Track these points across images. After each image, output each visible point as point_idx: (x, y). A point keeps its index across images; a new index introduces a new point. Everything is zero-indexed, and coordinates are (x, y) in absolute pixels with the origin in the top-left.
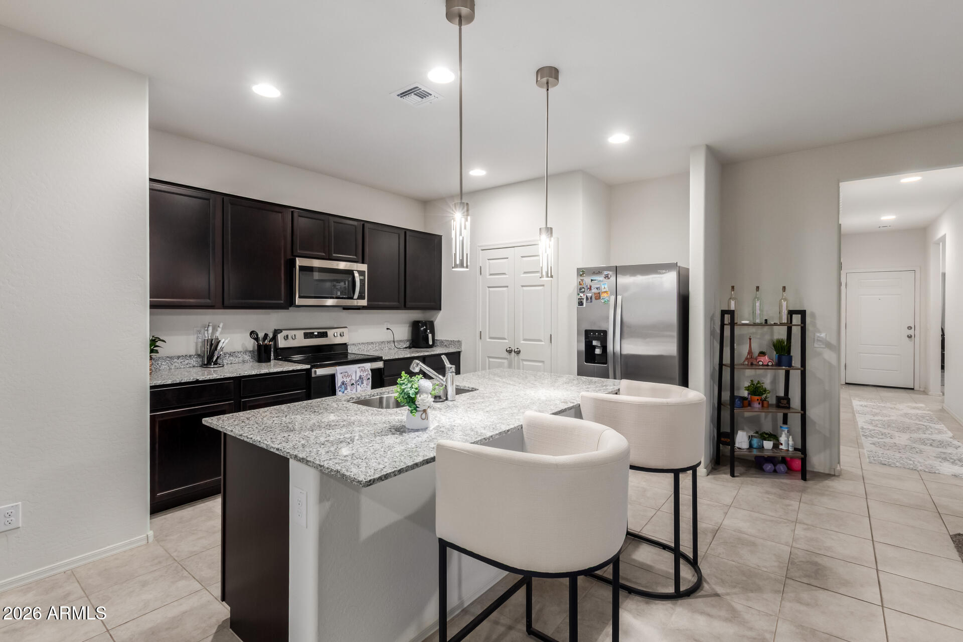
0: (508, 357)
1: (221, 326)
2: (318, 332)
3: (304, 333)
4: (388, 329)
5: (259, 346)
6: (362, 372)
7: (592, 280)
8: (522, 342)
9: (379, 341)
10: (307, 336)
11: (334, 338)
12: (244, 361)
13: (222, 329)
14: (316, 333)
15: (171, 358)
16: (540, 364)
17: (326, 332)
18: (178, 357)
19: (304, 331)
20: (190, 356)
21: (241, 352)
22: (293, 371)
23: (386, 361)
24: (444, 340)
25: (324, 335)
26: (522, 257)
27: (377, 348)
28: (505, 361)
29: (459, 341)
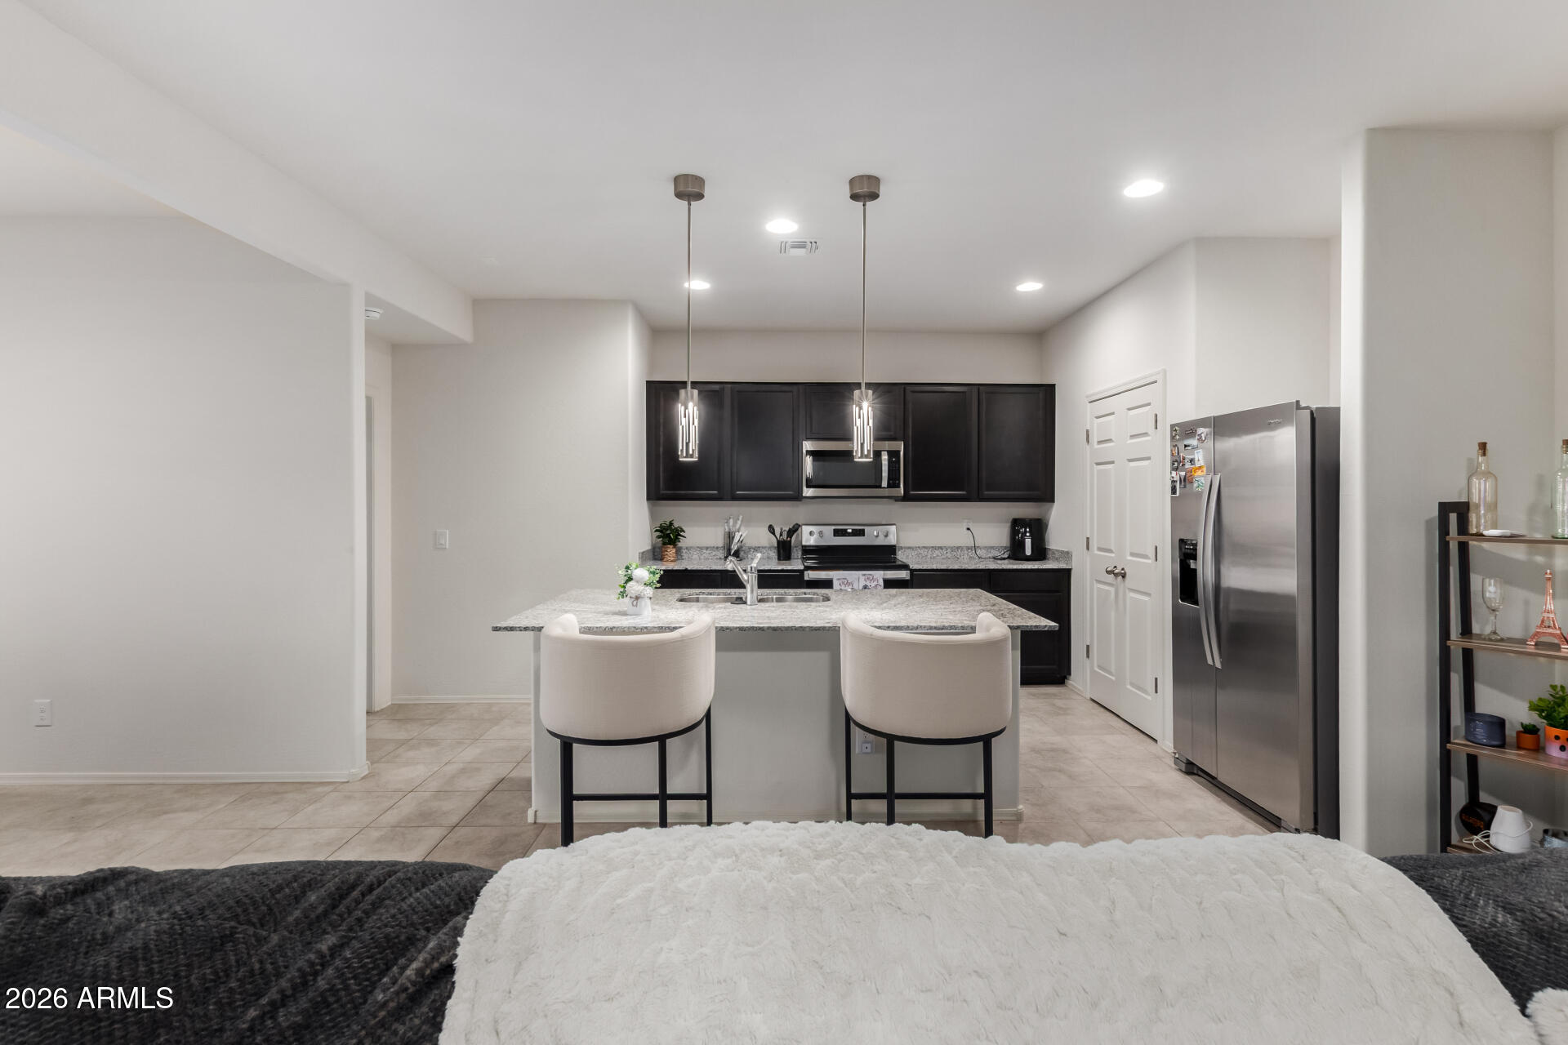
0: (1114, 583)
1: (740, 518)
2: (853, 530)
3: (834, 530)
4: (968, 529)
5: (778, 542)
6: (868, 581)
7: (1186, 446)
8: (1129, 558)
9: (952, 545)
10: (837, 533)
11: (874, 537)
12: (769, 558)
13: (742, 521)
14: (850, 531)
15: (701, 548)
16: (1146, 598)
17: (863, 530)
18: (707, 548)
19: (834, 527)
20: (717, 548)
21: (765, 547)
22: (782, 571)
23: (912, 571)
24: (1057, 550)
25: (861, 533)
26: (1129, 409)
27: (949, 555)
28: (1112, 589)
29: (1068, 553)
